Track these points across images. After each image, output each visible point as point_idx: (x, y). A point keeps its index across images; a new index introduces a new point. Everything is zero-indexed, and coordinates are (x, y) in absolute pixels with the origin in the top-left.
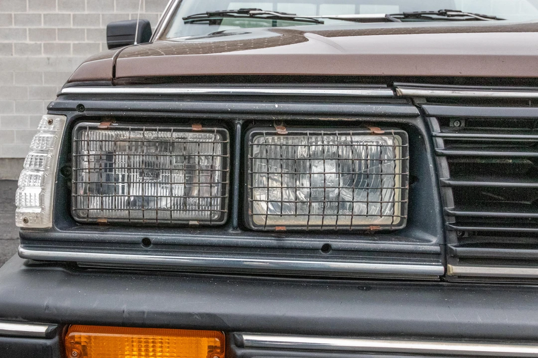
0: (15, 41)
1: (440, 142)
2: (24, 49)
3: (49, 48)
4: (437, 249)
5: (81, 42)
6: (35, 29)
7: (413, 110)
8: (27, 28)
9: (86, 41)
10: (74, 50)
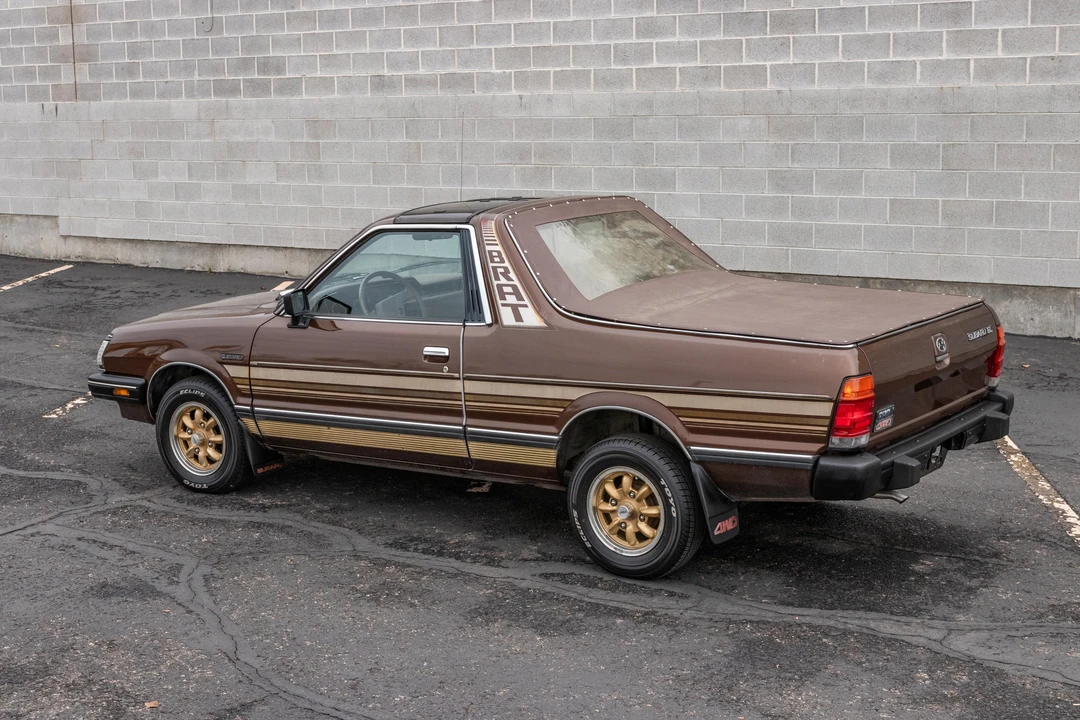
0: (477, 70)
2: (489, 82)
3: (522, 80)
5: (564, 69)
6: (503, 49)
8: (493, 47)
9: (572, 67)
10: (555, 83)
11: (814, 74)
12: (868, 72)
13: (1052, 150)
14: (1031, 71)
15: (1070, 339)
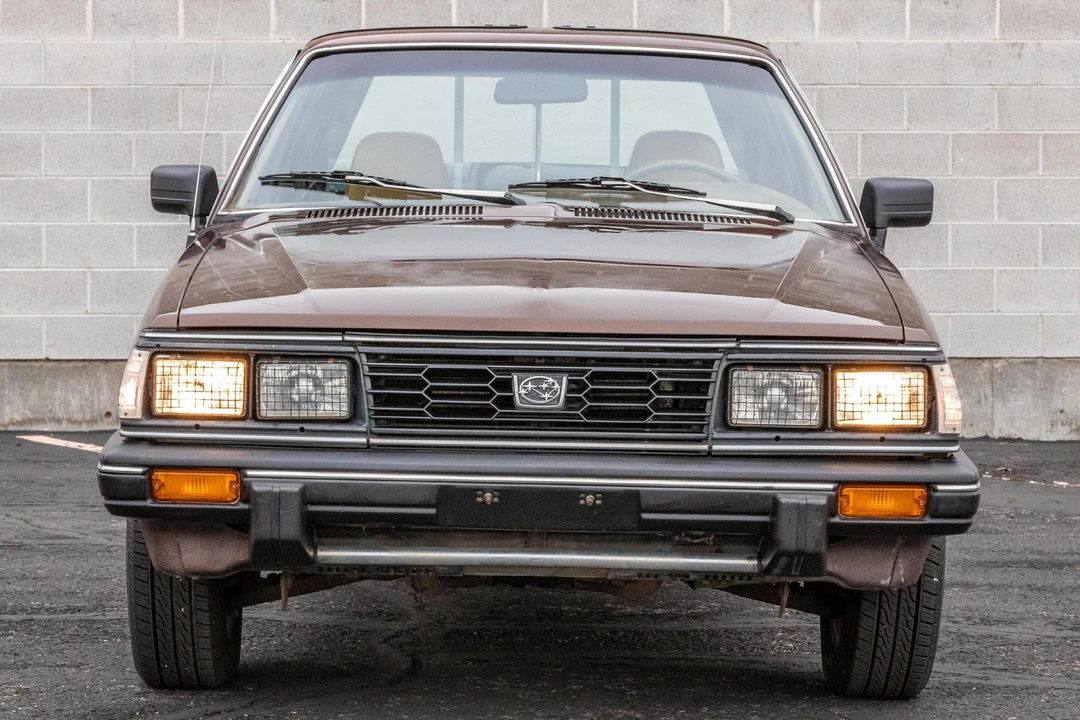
1: (366, 368)
4: (365, 429)
7: (352, 349)
11: (541, 16)
12: (640, 15)
13: (950, 143)
14: (912, 19)
15: (986, 438)
